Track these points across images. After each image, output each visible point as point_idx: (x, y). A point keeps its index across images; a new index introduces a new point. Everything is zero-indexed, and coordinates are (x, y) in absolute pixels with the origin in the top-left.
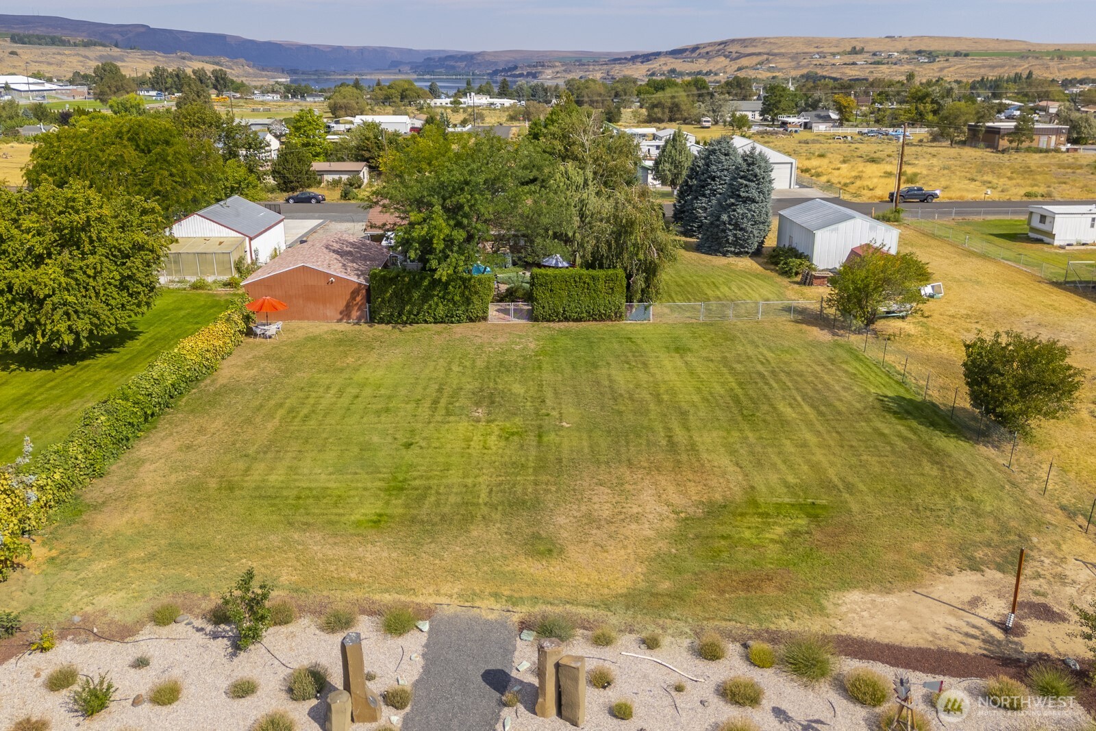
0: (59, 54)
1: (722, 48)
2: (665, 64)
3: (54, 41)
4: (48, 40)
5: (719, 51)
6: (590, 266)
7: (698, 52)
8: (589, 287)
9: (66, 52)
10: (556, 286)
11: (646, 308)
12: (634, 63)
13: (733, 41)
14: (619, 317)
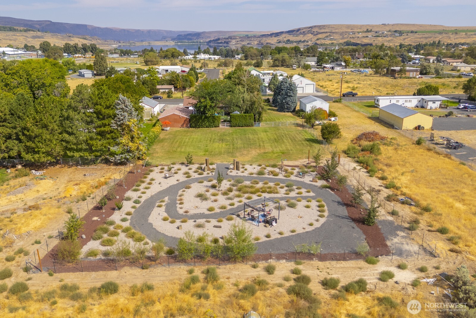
0: (14, 35)
1: (310, 30)
2: (285, 37)
3: (11, 29)
4: (8, 29)
5: (309, 31)
6: (245, 113)
7: (300, 31)
8: (245, 118)
9: (18, 34)
10: (236, 118)
11: (259, 123)
12: (271, 37)
13: (315, 26)
14: (252, 126)
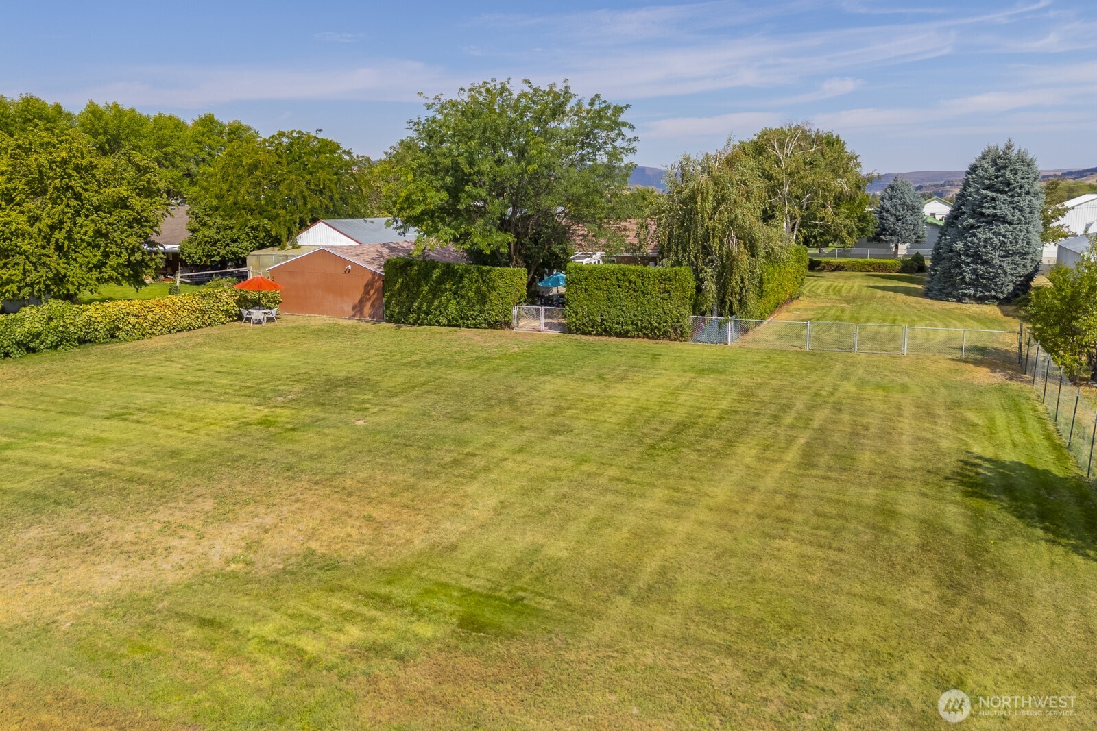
11: (720, 325)
14: (680, 334)
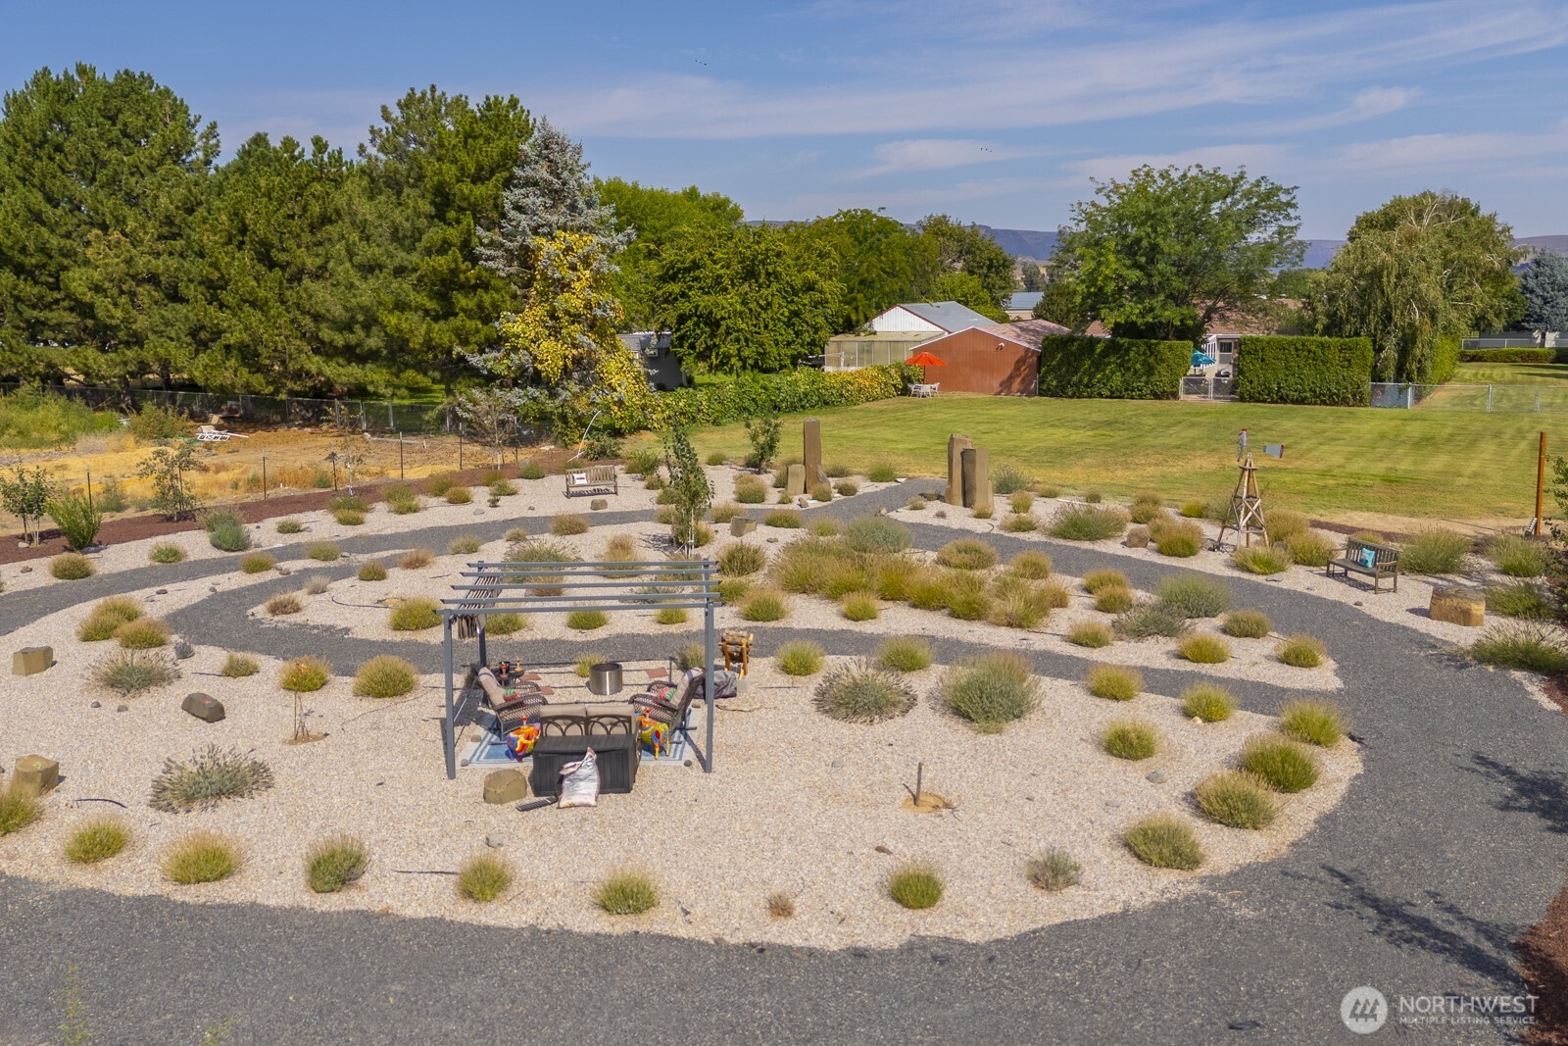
11: (1402, 391)
14: (1359, 400)
